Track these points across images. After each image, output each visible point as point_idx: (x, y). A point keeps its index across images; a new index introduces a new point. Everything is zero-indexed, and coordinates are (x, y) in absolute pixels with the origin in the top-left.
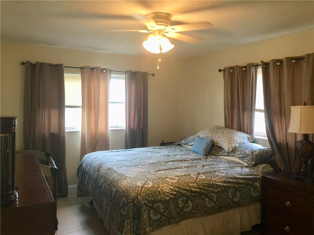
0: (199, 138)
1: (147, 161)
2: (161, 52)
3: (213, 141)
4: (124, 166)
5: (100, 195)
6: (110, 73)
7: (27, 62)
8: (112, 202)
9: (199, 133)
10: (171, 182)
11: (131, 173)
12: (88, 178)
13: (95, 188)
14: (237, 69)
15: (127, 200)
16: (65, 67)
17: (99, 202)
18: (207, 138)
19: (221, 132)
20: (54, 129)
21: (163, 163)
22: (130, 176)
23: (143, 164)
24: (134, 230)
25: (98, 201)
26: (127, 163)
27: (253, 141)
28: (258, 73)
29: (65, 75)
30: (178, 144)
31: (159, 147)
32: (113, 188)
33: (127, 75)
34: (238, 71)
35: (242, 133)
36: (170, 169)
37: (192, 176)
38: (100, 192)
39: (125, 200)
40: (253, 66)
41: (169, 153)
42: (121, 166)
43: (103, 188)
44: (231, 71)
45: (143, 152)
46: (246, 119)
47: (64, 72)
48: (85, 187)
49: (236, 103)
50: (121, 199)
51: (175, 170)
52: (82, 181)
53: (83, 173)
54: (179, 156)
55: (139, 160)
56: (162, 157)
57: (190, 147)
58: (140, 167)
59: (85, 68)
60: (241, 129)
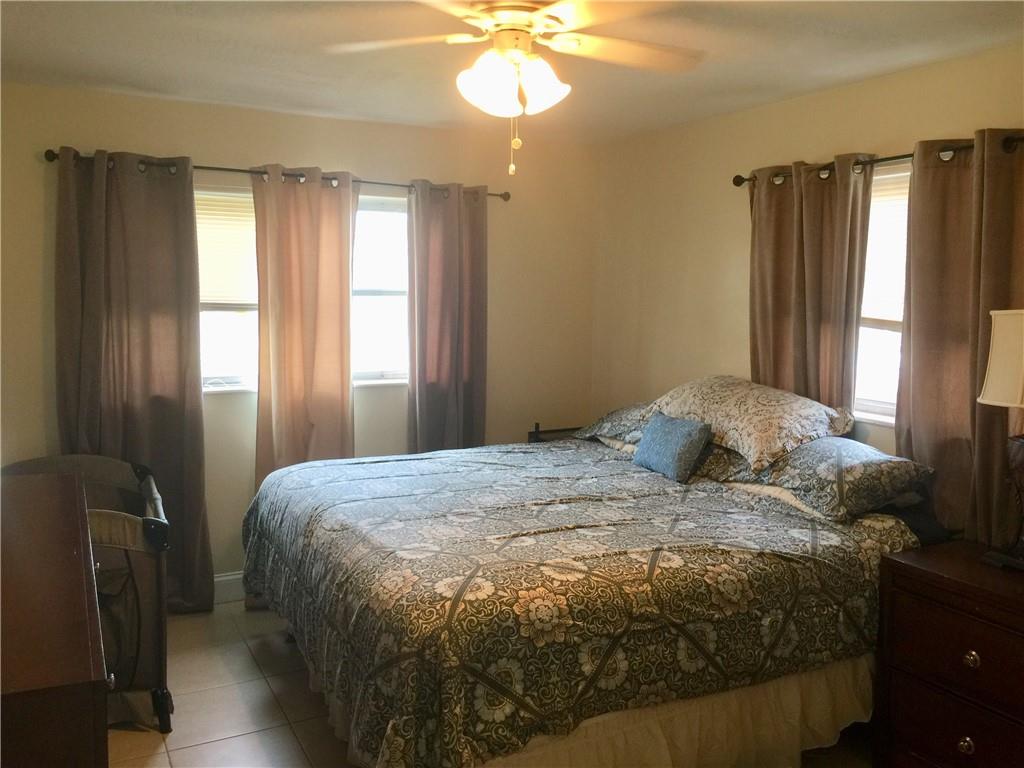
0: (661, 417)
1: (480, 499)
2: (524, 113)
3: (707, 429)
4: (397, 516)
5: (312, 618)
6: (353, 191)
7: (65, 150)
8: (349, 646)
9: (662, 400)
10: (562, 581)
11: (417, 545)
12: (274, 556)
13: (295, 590)
14: (799, 175)
15: (398, 645)
16: (196, 167)
17: (309, 640)
18: (686, 418)
19: (735, 398)
20: (164, 383)
21: (535, 508)
22: (414, 557)
23: (464, 510)
24: (417, 753)
25: (306, 637)
26: (407, 507)
27: (848, 429)
28: (873, 188)
29: (199, 196)
30: (588, 435)
31: (524, 447)
32: (353, 600)
33: (413, 197)
34: (802, 181)
35: (808, 401)
36: (558, 530)
37: (634, 556)
38: (311, 608)
39: (390, 644)
40: (857, 163)
41: (557, 469)
42: (387, 516)
43: (321, 595)
44: (778, 181)
45: (466, 463)
46: (828, 353)
47: (194, 184)
48: (266, 585)
49: (793, 295)
50: (379, 640)
51: (573, 534)
52: (256, 566)
53: (259, 538)
54: (590, 481)
55: (452, 494)
56: (533, 483)
57: (629, 448)
58: (452, 522)
59: (265, 173)
60: (807, 388)
